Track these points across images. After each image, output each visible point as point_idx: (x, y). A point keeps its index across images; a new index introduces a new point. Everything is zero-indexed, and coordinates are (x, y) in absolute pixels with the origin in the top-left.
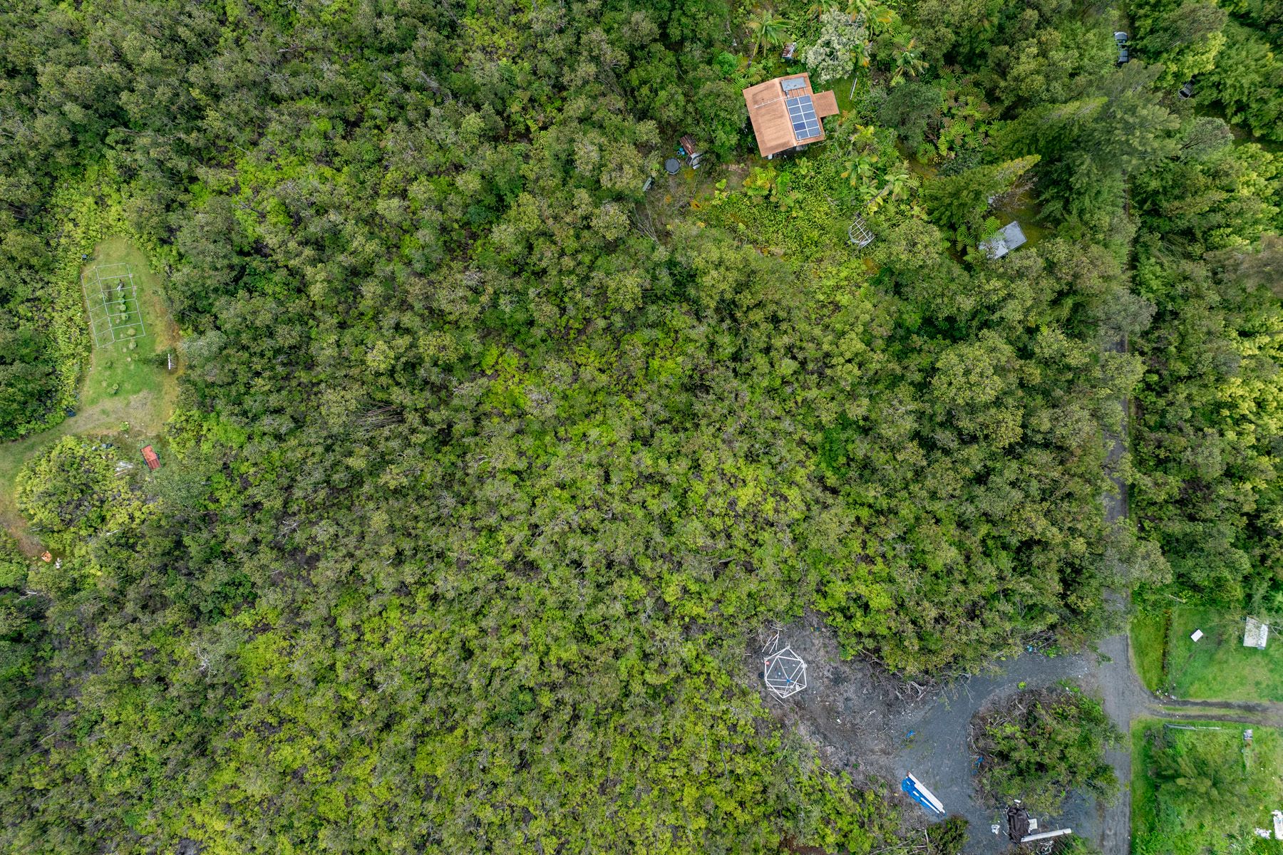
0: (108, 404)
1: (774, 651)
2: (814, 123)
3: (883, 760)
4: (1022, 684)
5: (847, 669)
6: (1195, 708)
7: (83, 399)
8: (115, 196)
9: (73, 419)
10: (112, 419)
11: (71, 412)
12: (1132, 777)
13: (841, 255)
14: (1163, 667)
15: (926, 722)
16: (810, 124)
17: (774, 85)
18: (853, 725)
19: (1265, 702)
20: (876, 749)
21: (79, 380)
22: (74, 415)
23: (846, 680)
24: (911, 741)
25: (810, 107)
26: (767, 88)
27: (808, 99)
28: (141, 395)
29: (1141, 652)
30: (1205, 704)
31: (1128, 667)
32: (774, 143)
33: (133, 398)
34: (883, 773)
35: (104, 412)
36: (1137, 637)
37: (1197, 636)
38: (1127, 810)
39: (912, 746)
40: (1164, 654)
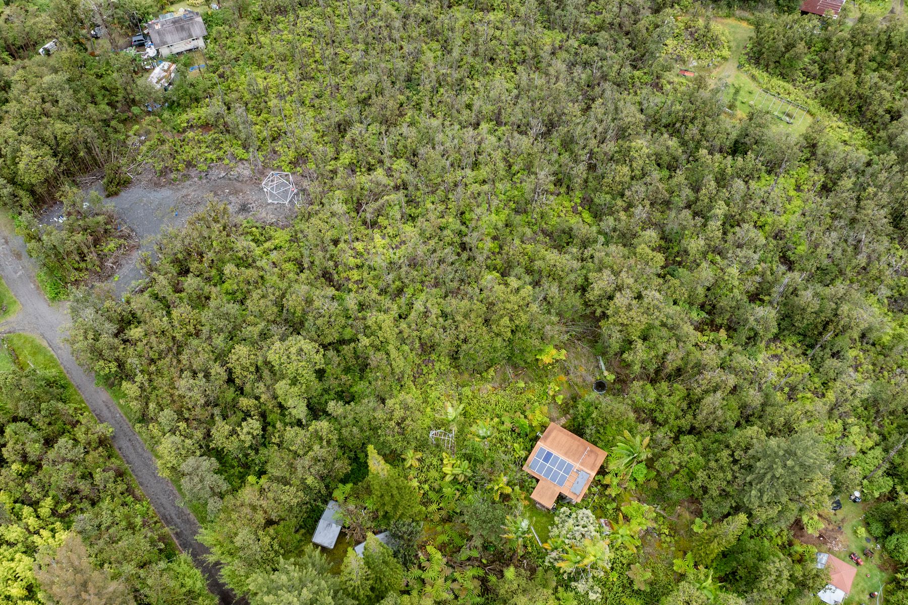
1: (293, 197)
2: (540, 471)
3: (185, 192)
11: (740, 66)
16: (542, 466)
17: (592, 469)
20: (193, 194)
25: (554, 479)
26: (594, 464)
27: (561, 483)
32: (554, 434)
34: (179, 187)
36: (45, 355)
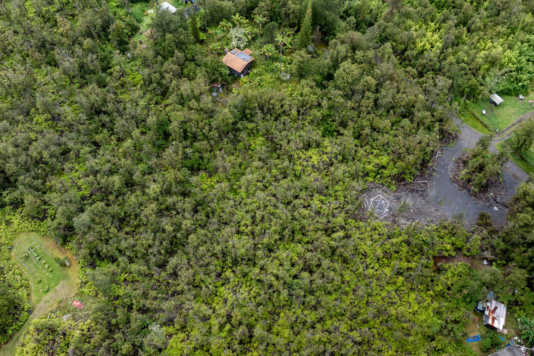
0: (47, 297)
2: (248, 57)
4: (454, 159)
5: (398, 194)
6: (507, 131)
7: (33, 302)
8: (13, 218)
9: (33, 314)
10: (51, 303)
11: (30, 312)
12: (514, 162)
13: (285, 85)
14: (486, 127)
15: (438, 192)
17: (229, 54)
18: (418, 209)
19: (522, 116)
20: (432, 210)
21: (28, 295)
22: (32, 312)
23: (401, 197)
24: (441, 202)
25: (244, 54)
26: (228, 57)
27: (241, 53)
28: (60, 284)
29: (476, 127)
30: (508, 128)
31: (477, 133)
32: (240, 67)
33: (57, 288)
35: (46, 302)
36: (469, 124)
37: (484, 112)
38: (524, 173)
39: (443, 202)
40: (482, 123)
